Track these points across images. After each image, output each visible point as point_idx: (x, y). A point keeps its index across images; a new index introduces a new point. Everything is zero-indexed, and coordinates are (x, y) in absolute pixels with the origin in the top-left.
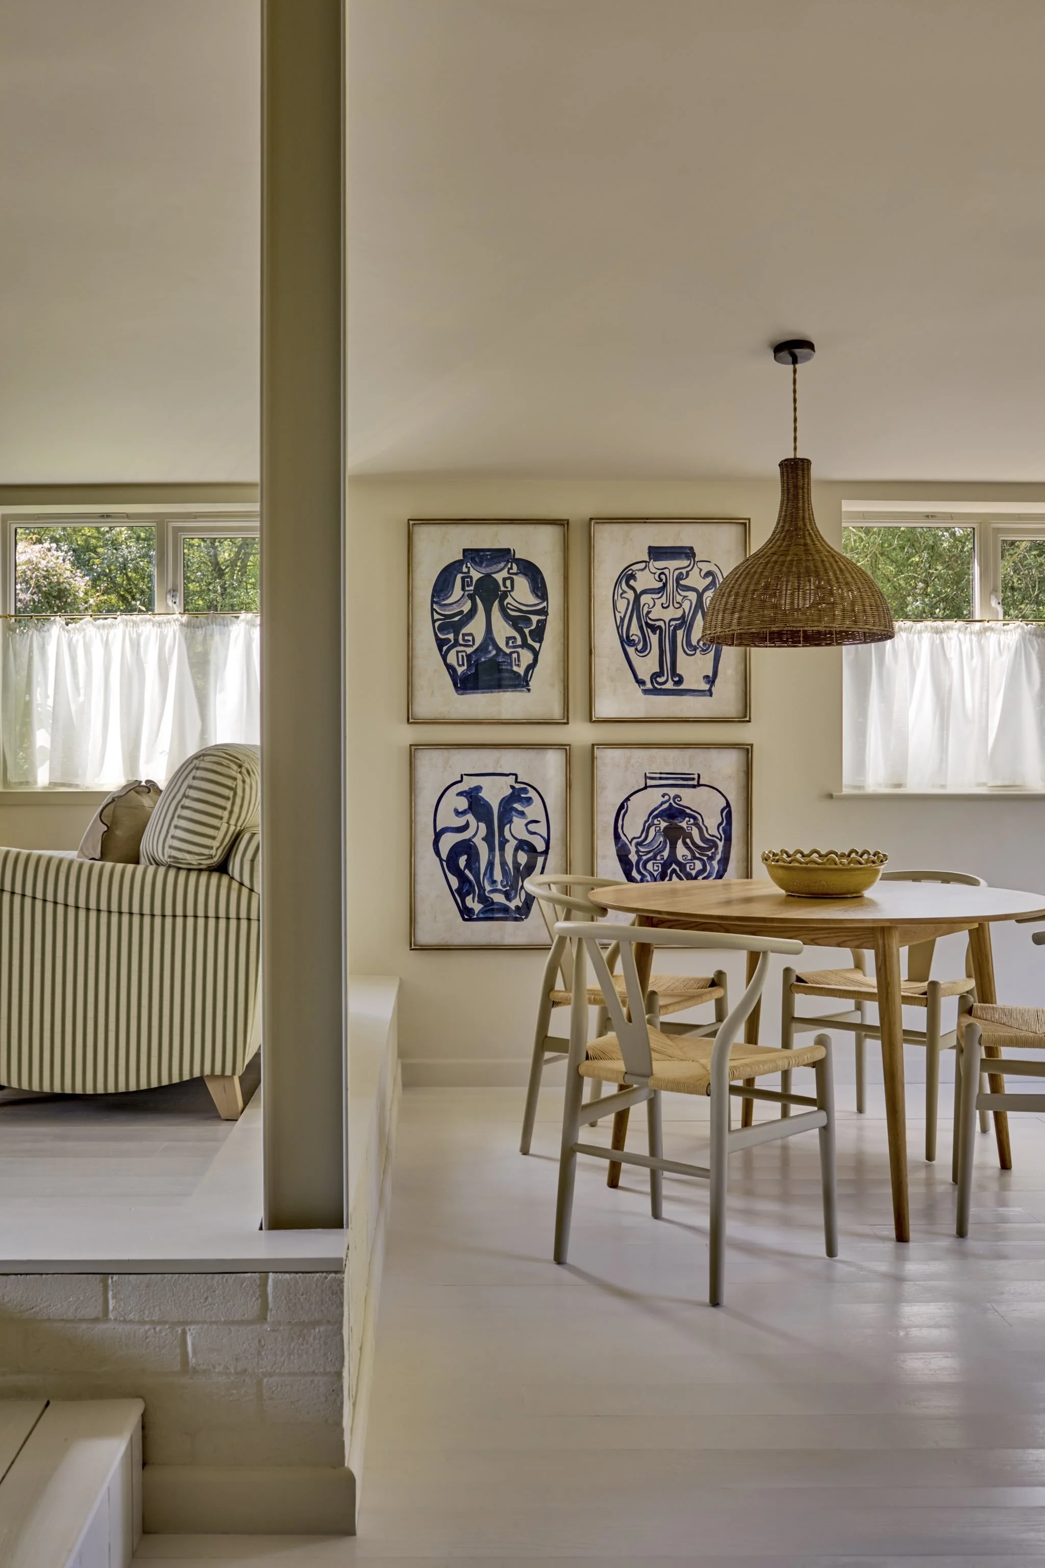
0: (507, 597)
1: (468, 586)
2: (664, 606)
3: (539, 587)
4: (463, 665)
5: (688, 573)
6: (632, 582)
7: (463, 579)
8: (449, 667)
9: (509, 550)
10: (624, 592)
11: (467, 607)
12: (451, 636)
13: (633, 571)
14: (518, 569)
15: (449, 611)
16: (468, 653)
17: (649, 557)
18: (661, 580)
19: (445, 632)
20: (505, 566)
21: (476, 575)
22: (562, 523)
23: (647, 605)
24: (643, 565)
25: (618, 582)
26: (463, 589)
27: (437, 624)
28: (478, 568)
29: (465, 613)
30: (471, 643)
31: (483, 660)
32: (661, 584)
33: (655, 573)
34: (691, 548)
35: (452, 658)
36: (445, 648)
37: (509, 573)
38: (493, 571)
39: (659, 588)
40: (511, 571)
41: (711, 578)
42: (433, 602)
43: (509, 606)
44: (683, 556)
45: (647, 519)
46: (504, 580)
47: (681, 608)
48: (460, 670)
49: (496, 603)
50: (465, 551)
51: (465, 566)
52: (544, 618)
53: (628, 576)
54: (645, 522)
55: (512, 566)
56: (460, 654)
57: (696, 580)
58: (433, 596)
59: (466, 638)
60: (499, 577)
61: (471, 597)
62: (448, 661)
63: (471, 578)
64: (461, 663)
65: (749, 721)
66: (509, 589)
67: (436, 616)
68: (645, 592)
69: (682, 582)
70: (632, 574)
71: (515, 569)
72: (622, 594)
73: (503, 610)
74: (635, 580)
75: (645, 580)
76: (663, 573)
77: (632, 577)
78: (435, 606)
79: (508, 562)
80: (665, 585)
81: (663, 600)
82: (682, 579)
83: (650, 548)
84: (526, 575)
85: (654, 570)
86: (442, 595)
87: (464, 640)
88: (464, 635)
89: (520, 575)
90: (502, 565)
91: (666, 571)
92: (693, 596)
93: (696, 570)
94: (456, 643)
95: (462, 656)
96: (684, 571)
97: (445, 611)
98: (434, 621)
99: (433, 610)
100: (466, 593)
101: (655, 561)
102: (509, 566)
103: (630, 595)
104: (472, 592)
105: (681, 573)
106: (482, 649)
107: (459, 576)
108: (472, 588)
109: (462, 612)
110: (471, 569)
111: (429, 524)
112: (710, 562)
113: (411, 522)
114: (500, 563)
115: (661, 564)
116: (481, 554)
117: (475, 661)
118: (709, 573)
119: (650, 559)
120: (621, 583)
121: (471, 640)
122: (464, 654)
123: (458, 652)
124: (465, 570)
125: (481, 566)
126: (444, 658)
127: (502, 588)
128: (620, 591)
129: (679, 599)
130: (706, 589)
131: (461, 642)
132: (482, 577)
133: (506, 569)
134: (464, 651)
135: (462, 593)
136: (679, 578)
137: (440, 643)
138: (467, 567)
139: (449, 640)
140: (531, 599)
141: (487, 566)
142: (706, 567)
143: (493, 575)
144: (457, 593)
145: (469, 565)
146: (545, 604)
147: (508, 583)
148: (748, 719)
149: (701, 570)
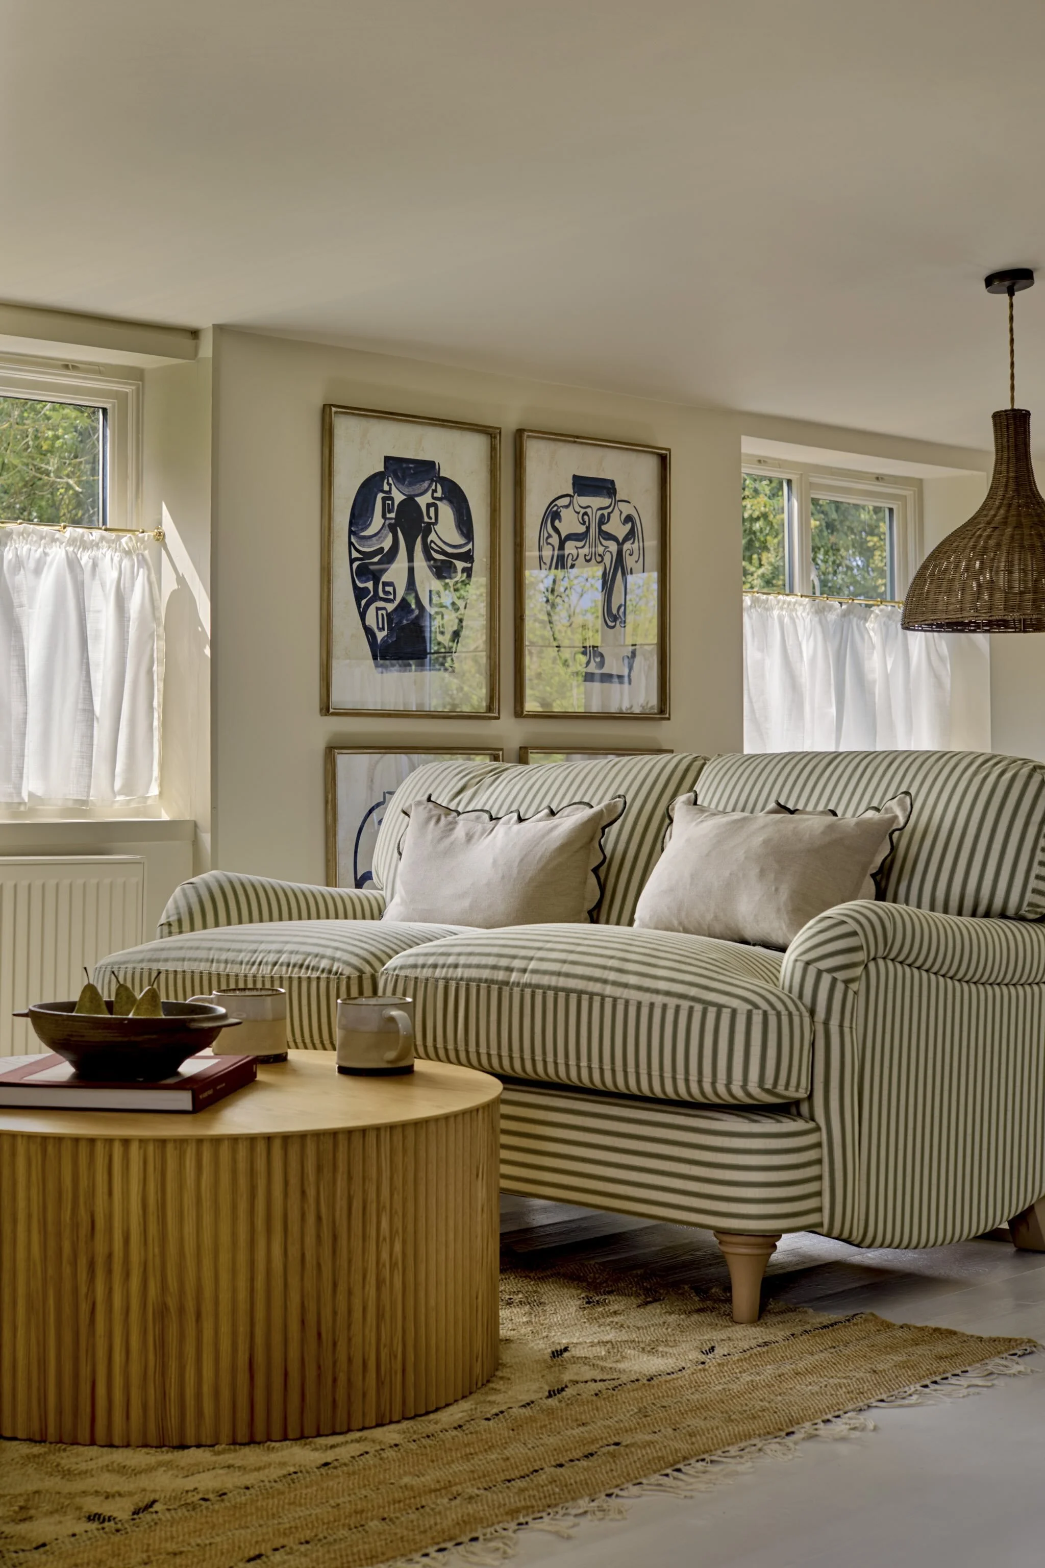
0: (430, 532)
1: (389, 513)
2: (588, 558)
3: (465, 525)
4: (383, 629)
5: (609, 514)
6: (557, 523)
7: (384, 499)
8: (368, 631)
9: (433, 463)
10: (550, 536)
11: (387, 544)
12: (370, 585)
13: (559, 507)
14: (443, 493)
15: (369, 547)
16: (389, 611)
17: (574, 488)
18: (584, 523)
19: (364, 578)
20: (430, 486)
21: (398, 497)
22: (491, 433)
23: (570, 557)
24: (566, 501)
25: (543, 523)
26: (384, 516)
27: (356, 564)
28: (400, 486)
29: (385, 551)
30: (391, 597)
31: (405, 622)
32: (583, 529)
33: (578, 513)
34: (612, 482)
35: (371, 619)
36: (363, 602)
37: (433, 498)
38: (417, 492)
39: (582, 534)
40: (436, 495)
41: (629, 526)
42: (351, 532)
43: (433, 545)
44: (605, 491)
45: (578, 437)
46: (429, 506)
47: (602, 564)
48: (380, 636)
49: (419, 540)
50: (387, 459)
51: (386, 481)
52: (469, 565)
53: (553, 515)
54: (575, 442)
55: (436, 486)
56: (380, 612)
57: (616, 528)
58: (351, 524)
59: (387, 589)
60: (423, 501)
61: (392, 528)
62: (367, 623)
63: (392, 499)
64: (381, 626)
65: (669, 719)
66: (433, 520)
67: (355, 554)
68: (570, 537)
69: (604, 528)
70: (556, 511)
71: (439, 494)
72: (547, 538)
73: (427, 549)
74: (560, 521)
75: (569, 523)
76: (585, 514)
77: (556, 516)
78: (353, 540)
79: (432, 481)
80: (588, 528)
81: (586, 550)
82: (604, 524)
83: (575, 477)
84: (451, 502)
85: (578, 509)
86: (361, 522)
87: (385, 592)
88: (385, 584)
89: (445, 501)
90: (426, 484)
91: (589, 510)
92: (613, 547)
93: (616, 512)
94: (376, 598)
95: (382, 615)
96: (605, 512)
97: (363, 546)
98: (352, 561)
99: (351, 543)
100: (388, 522)
101: (579, 495)
102: (433, 487)
103: (555, 540)
104: (393, 521)
105: (603, 515)
106: (404, 604)
107: (380, 496)
108: (393, 515)
109: (382, 549)
110: (393, 486)
111: (353, 414)
112: (629, 502)
113: (334, 409)
114: (424, 481)
115: (584, 500)
116: (404, 465)
117: (396, 624)
118: (629, 519)
119: (574, 493)
120: (546, 523)
121: (392, 591)
122: (384, 612)
123: (378, 609)
124: (386, 488)
125: (403, 484)
126: (363, 616)
127: (426, 519)
128: (546, 535)
129: (600, 549)
130: (626, 539)
131: (381, 594)
132: (404, 500)
133: (430, 492)
134: (384, 609)
135: (383, 521)
136: (602, 521)
137: (360, 593)
138: (388, 484)
139: (366, 590)
140: (457, 539)
141: (411, 484)
142: (626, 509)
143: (416, 499)
144: (377, 522)
145: (391, 481)
146: (470, 546)
147: (432, 510)
148: (667, 716)
149: (621, 512)
